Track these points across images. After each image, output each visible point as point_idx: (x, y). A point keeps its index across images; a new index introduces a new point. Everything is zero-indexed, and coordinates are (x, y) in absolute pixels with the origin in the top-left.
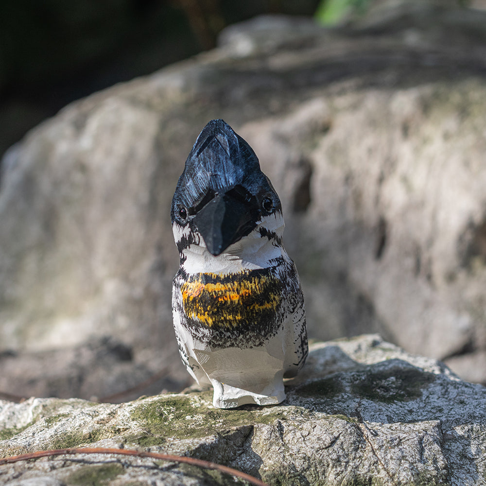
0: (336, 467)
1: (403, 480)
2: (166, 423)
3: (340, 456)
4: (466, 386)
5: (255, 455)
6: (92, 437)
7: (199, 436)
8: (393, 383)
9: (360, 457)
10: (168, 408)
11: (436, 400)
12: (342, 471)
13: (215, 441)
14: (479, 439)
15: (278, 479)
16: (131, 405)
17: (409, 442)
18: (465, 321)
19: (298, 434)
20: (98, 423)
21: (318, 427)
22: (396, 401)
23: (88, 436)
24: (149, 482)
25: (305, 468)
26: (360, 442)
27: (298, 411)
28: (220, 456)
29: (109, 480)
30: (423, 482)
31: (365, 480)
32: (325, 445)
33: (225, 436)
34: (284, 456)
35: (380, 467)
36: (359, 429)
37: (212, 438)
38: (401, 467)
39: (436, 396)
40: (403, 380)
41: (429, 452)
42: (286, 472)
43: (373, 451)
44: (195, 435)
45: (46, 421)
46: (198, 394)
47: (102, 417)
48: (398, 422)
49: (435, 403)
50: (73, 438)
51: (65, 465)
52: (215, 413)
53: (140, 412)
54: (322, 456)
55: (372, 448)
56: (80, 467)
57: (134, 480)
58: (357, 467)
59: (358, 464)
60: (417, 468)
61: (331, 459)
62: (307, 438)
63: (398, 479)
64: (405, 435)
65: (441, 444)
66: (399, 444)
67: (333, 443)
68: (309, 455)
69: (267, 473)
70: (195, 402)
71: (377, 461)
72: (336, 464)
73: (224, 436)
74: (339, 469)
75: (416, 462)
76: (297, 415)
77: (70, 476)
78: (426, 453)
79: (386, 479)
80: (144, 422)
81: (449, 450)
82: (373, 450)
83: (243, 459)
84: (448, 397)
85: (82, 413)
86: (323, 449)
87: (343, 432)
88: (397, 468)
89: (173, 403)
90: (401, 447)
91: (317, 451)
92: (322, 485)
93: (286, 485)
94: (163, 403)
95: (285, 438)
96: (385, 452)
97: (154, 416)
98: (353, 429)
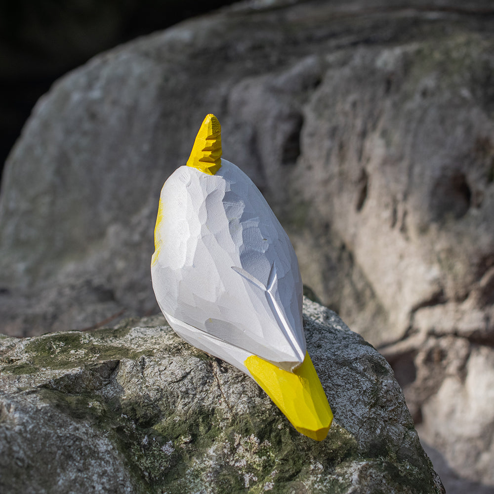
0: (184, 399)
1: (240, 411)
2: (52, 356)
3: (189, 389)
5: (118, 385)
7: (68, 367)
9: (206, 390)
10: (58, 343)
12: (190, 402)
13: (80, 372)
15: (133, 407)
16: (29, 340)
19: (156, 369)
21: (174, 363)
25: (158, 398)
26: (208, 377)
27: (167, 349)
28: (84, 385)
30: (257, 414)
31: (209, 410)
32: (177, 379)
34: (141, 388)
35: (222, 400)
36: (211, 366)
37: (78, 369)
38: (240, 400)
42: (141, 402)
43: (219, 386)
44: (66, 366)
46: (90, 332)
47: (1, 349)
52: (97, 349)
53: (33, 346)
54: (173, 388)
55: (218, 383)
58: (203, 399)
59: (204, 396)
60: (254, 402)
61: (180, 391)
62: (163, 372)
63: (236, 410)
66: (242, 381)
67: (184, 377)
68: (162, 388)
69: (124, 401)
70: (85, 338)
71: (220, 395)
72: (184, 396)
73: (91, 368)
74: (187, 400)
75: (254, 397)
76: (165, 353)
79: (226, 410)
80: (34, 354)
83: (108, 389)
86: (175, 382)
87: (195, 369)
88: (236, 401)
89: (66, 339)
90: (243, 383)
91: (169, 384)
92: (172, 413)
93: (140, 412)
94: (55, 339)
95: (145, 372)
96: (229, 387)
97: (44, 350)
98: (204, 366)
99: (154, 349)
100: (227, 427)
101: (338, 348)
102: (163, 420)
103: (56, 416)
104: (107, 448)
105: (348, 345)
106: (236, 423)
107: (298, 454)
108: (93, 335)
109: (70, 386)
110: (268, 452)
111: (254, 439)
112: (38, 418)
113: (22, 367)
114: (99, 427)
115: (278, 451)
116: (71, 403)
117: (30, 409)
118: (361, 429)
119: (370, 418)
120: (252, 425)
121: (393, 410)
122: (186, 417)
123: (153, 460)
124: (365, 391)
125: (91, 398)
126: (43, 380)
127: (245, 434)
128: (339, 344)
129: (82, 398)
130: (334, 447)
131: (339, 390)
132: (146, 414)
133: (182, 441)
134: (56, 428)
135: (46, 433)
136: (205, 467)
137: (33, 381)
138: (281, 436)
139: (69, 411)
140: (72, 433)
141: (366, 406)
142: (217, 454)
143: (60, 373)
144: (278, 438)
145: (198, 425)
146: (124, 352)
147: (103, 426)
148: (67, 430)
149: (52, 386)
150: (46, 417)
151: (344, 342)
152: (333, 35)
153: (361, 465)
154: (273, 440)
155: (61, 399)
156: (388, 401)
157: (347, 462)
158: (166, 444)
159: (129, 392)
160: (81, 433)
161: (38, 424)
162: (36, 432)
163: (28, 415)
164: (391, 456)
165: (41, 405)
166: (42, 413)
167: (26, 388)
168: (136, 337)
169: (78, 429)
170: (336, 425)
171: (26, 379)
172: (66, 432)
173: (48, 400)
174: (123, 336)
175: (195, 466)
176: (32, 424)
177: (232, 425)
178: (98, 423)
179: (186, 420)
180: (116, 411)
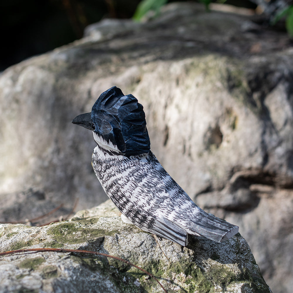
0: (143, 256)
1: (174, 261)
2: (64, 236)
3: (145, 250)
5: (105, 251)
6: (29, 243)
7: (79, 243)
9: (154, 251)
10: (64, 229)
12: (146, 257)
13: (87, 245)
15: (116, 262)
16: (47, 228)
18: (208, 176)
19: (125, 240)
20: (31, 237)
21: (135, 237)
23: (27, 243)
24: (57, 266)
25: (129, 256)
26: (154, 243)
29: (38, 265)
30: (183, 262)
31: (156, 261)
32: (138, 245)
34: (119, 251)
35: (163, 255)
36: (153, 237)
37: (86, 243)
38: (173, 255)
44: (77, 242)
45: (7, 236)
46: (78, 221)
47: (33, 234)
50: (20, 244)
51: (18, 258)
52: (87, 231)
53: (51, 231)
54: (136, 251)
55: (159, 246)
56: (25, 259)
57: (50, 265)
58: (153, 255)
59: (153, 254)
60: (180, 255)
61: (141, 252)
62: (130, 242)
63: (172, 260)
66: (172, 244)
67: (141, 244)
68: (131, 250)
70: (77, 225)
71: (162, 252)
72: (143, 254)
73: (91, 242)
74: (144, 256)
75: (180, 252)
77: (20, 263)
79: (166, 260)
80: (53, 236)
81: (195, 246)
82: (160, 247)
83: (100, 253)
85: (24, 231)
86: (137, 247)
87: (146, 239)
89: (67, 226)
90: (173, 245)
91: (134, 248)
92: (137, 264)
93: (120, 265)
94: (62, 226)
95: (119, 243)
96: (166, 248)
97: (58, 233)
98: (151, 238)
99: (118, 230)
100: (167, 269)
102: (132, 268)
103: (84, 270)
104: (110, 285)
106: (172, 267)
107: (207, 281)
108: (80, 223)
110: (190, 281)
111: (183, 275)
112: (76, 272)
115: (196, 280)
116: (88, 263)
117: (71, 268)
118: (234, 266)
119: (238, 260)
120: (181, 268)
121: (247, 255)
122: (145, 266)
123: (131, 290)
124: (232, 246)
127: (177, 273)
130: (223, 277)
131: (219, 246)
133: (144, 278)
136: (159, 292)
138: (196, 273)
141: (234, 254)
142: (164, 284)
143: (76, 246)
144: (195, 273)
145: (151, 269)
147: (105, 274)
150: (80, 272)
153: (240, 285)
154: (193, 275)
156: (244, 250)
157: (232, 284)
158: (136, 280)
160: (98, 278)
161: (77, 275)
163: (71, 271)
164: (250, 279)
165: (75, 265)
166: (77, 270)
168: (103, 223)
169: (95, 277)
174: (96, 223)
175: (154, 291)
176: (75, 276)
177: (170, 268)
178: (103, 272)
179: (145, 267)
180: (107, 264)
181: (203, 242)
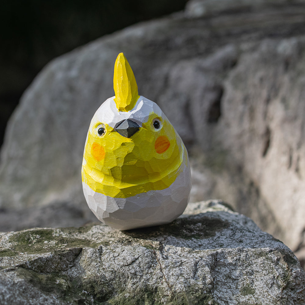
0: (133, 279)
1: (178, 290)
2: (30, 245)
3: (137, 271)
4: (250, 232)
5: (81, 268)
7: (42, 253)
8: (199, 227)
9: (151, 273)
10: (35, 236)
11: (224, 240)
12: (137, 282)
13: (50, 256)
14: (243, 266)
15: (92, 285)
17: (187, 265)
19: (111, 255)
21: (126, 251)
22: (192, 238)
25: (112, 278)
26: (152, 262)
27: (120, 241)
28: (54, 267)
30: (192, 292)
32: (127, 263)
33: (61, 254)
34: (99, 270)
35: (164, 280)
36: (155, 254)
37: (49, 254)
38: (178, 281)
39: (225, 237)
40: (206, 226)
41: (201, 272)
42: (98, 281)
43: (161, 270)
44: (39, 252)
48: (187, 252)
49: (222, 241)
52: (65, 240)
53: (15, 237)
54: (124, 271)
55: (161, 267)
58: (148, 280)
59: (149, 277)
60: (190, 283)
61: (130, 273)
62: (117, 258)
63: (175, 289)
64: (186, 260)
65: (211, 267)
66: (179, 266)
67: (133, 262)
68: (116, 270)
69: (85, 280)
70: (56, 233)
71: (162, 276)
72: (133, 277)
73: (59, 253)
74: (135, 280)
75: (189, 278)
76: (118, 244)
78: (199, 273)
79: (166, 288)
80: (16, 243)
81: (218, 272)
83: (73, 270)
84: (234, 238)
86: (126, 266)
87: (142, 255)
88: (175, 281)
89: (41, 233)
90: (181, 267)
91: (121, 267)
92: (123, 291)
93: (98, 289)
94: (33, 233)
95: (102, 258)
96: (169, 271)
97: (23, 240)
98: (149, 253)
99: (110, 241)
100: (167, 302)
101: (256, 243)
102: (116, 296)
103: (29, 289)
105: (264, 241)
106: (174, 299)
108: (62, 231)
109: (42, 267)
112: (15, 289)
113: (5, 251)
114: (64, 299)
116: (42, 279)
117: (8, 283)
119: (283, 298)
120: (188, 301)
121: (301, 292)
122: (135, 294)
125: (59, 277)
126: (21, 261)
128: (257, 240)
129: (52, 276)
131: (258, 275)
132: (102, 291)
134: (29, 298)
135: (20, 302)
137: (12, 262)
139: (40, 286)
140: (42, 303)
141: (279, 288)
143: (34, 256)
145: (144, 300)
146: (87, 243)
147: (67, 299)
148: (38, 300)
149: (28, 266)
150: (21, 290)
151: (260, 239)
152: (245, 32)
155: (34, 276)
156: (296, 284)
159: (89, 273)
160: (49, 303)
161: (14, 294)
162: (12, 301)
163: (6, 287)
165: (18, 280)
166: (18, 286)
167: (7, 267)
169: (47, 300)
170: (255, 303)
171: (7, 261)
172: (36, 302)
173: (23, 276)
174: (86, 232)
176: (9, 294)
177: (172, 301)
178: (63, 296)
179: (134, 296)
180: (79, 288)
181: (233, 268)
